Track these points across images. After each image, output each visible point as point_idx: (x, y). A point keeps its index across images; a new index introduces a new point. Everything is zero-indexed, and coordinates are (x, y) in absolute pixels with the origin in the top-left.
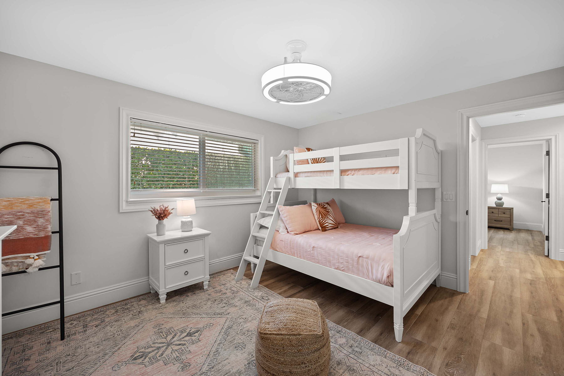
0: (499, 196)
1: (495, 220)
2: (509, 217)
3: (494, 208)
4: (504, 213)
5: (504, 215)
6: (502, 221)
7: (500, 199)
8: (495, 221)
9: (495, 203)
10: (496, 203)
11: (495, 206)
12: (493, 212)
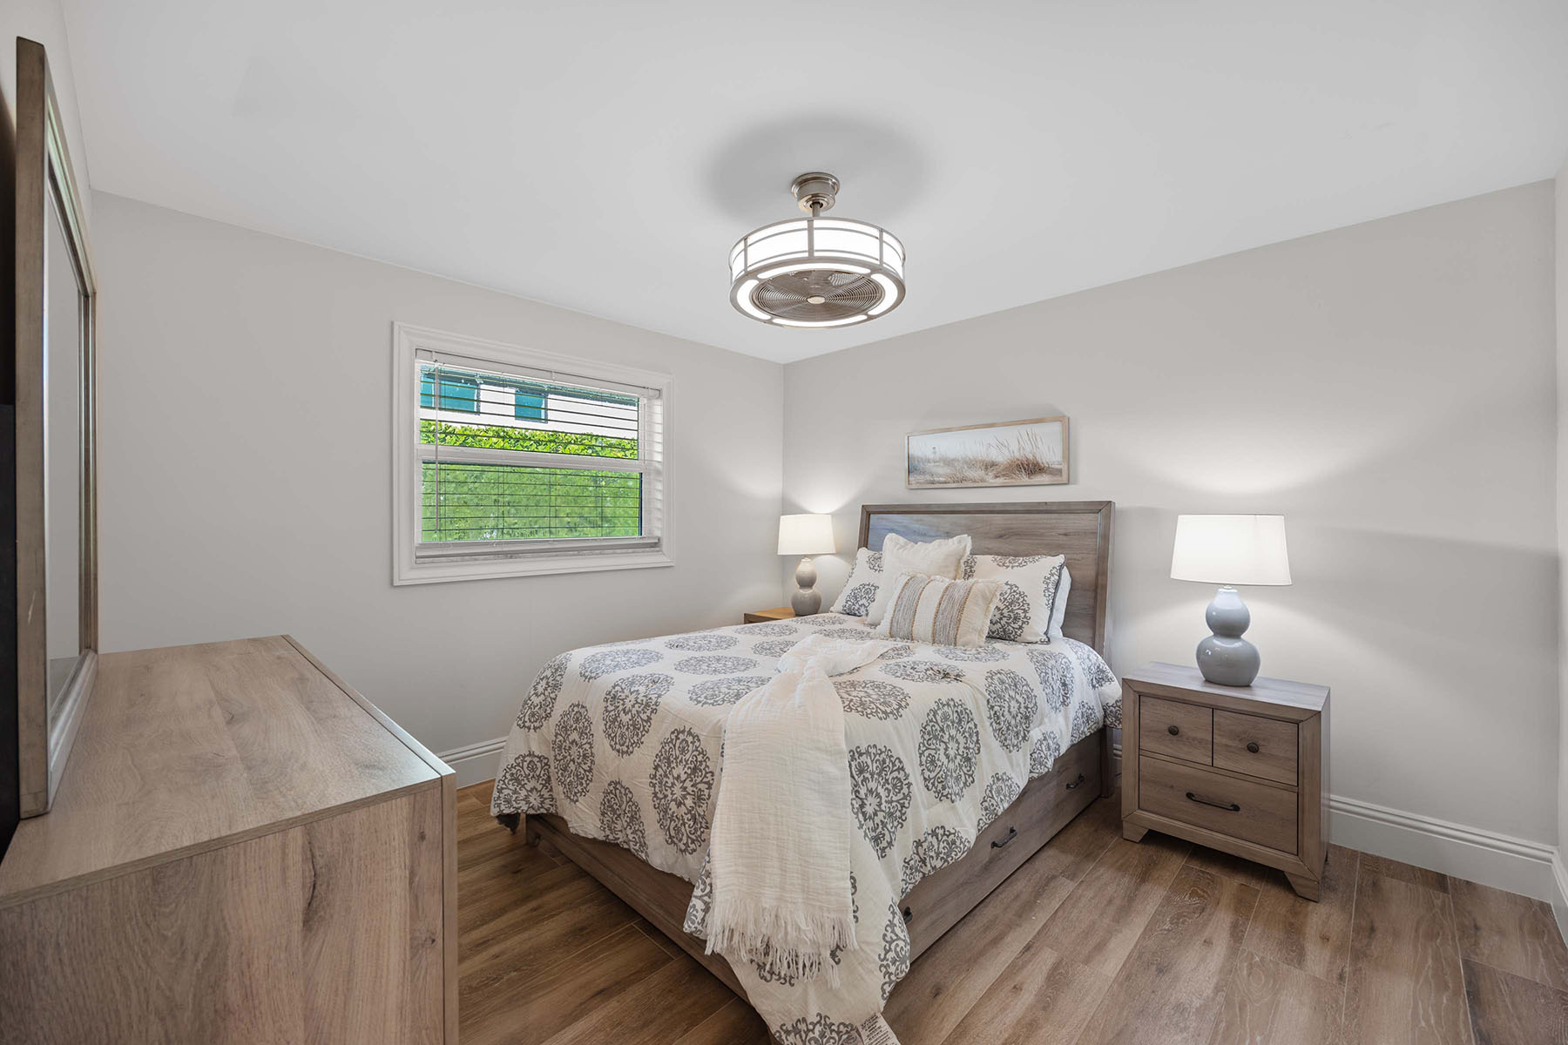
0: (1226, 603)
1: (1190, 796)
2: (1287, 788)
3: (1185, 702)
4: (1253, 749)
5: (1248, 764)
6: (1236, 808)
7: (1229, 628)
8: (1190, 804)
9: (1198, 658)
10: (1201, 653)
11: (1191, 680)
12: (1174, 731)
